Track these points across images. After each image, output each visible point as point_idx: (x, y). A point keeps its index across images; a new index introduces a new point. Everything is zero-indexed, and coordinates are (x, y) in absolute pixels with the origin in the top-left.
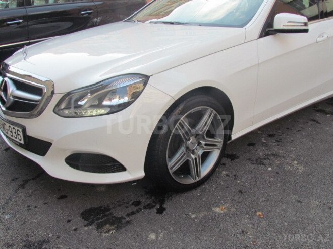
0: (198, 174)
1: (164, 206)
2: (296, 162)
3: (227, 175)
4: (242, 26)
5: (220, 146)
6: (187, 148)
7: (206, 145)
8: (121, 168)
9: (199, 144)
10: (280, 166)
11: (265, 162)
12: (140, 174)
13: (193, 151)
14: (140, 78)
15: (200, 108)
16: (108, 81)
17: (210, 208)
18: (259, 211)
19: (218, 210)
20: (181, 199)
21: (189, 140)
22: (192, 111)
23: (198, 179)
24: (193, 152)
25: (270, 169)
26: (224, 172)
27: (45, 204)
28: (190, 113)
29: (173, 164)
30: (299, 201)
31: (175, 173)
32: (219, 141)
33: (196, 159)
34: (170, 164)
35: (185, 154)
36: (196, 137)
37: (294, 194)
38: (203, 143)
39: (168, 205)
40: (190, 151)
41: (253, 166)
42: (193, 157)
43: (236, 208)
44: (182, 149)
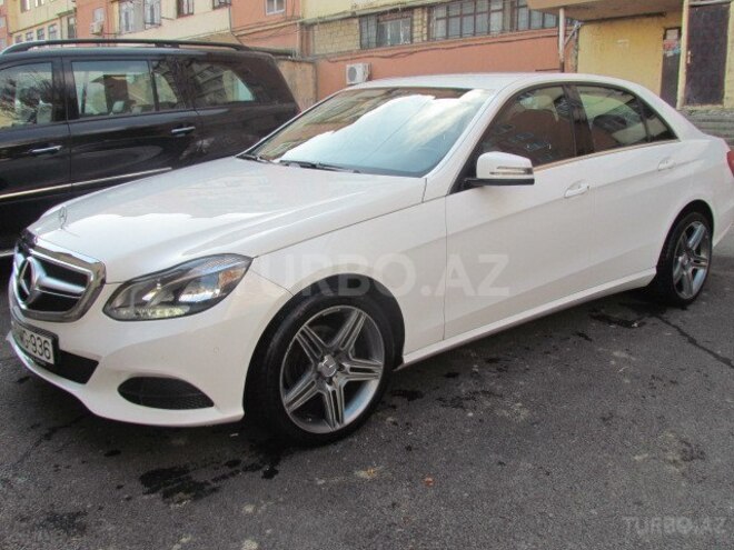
0: (339, 419)
1: (277, 468)
2: (520, 404)
3: (395, 423)
4: (420, 175)
5: (379, 372)
6: (320, 375)
7: (352, 369)
8: (204, 401)
9: (341, 368)
10: (490, 410)
11: (465, 403)
12: (236, 411)
13: (331, 378)
14: (238, 260)
15: (338, 308)
16: (186, 265)
17: (350, 472)
18: (430, 475)
19: (362, 474)
20: (308, 458)
21: (322, 360)
22: (325, 312)
23: (338, 427)
24: (330, 382)
25: (471, 414)
26: (390, 419)
27: (83, 462)
28: (321, 317)
29: (292, 398)
30: (501, 463)
31: (297, 412)
32: (378, 363)
33: (334, 392)
34: (286, 399)
35: (313, 383)
36: (334, 356)
37: (497, 453)
38: (347, 366)
39: (283, 467)
40: (325, 379)
41: (443, 410)
42: (329, 388)
43: (393, 473)
44: (309, 376)
